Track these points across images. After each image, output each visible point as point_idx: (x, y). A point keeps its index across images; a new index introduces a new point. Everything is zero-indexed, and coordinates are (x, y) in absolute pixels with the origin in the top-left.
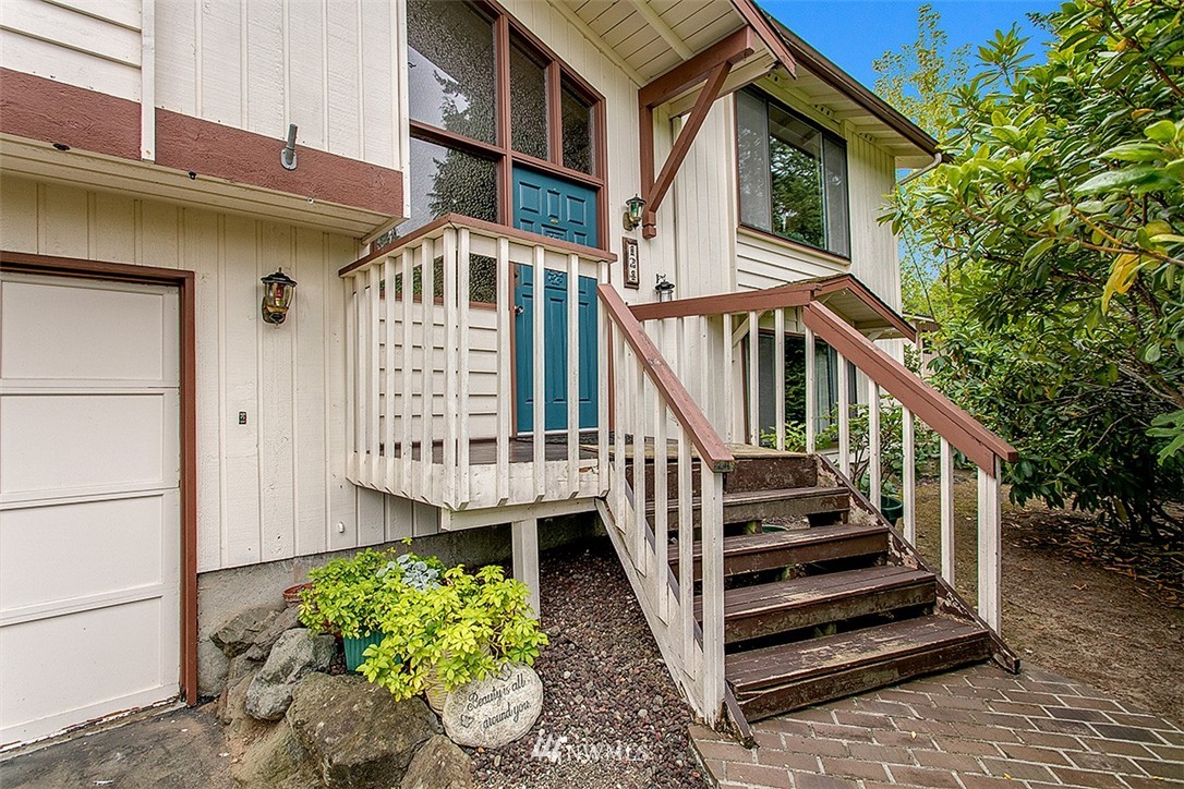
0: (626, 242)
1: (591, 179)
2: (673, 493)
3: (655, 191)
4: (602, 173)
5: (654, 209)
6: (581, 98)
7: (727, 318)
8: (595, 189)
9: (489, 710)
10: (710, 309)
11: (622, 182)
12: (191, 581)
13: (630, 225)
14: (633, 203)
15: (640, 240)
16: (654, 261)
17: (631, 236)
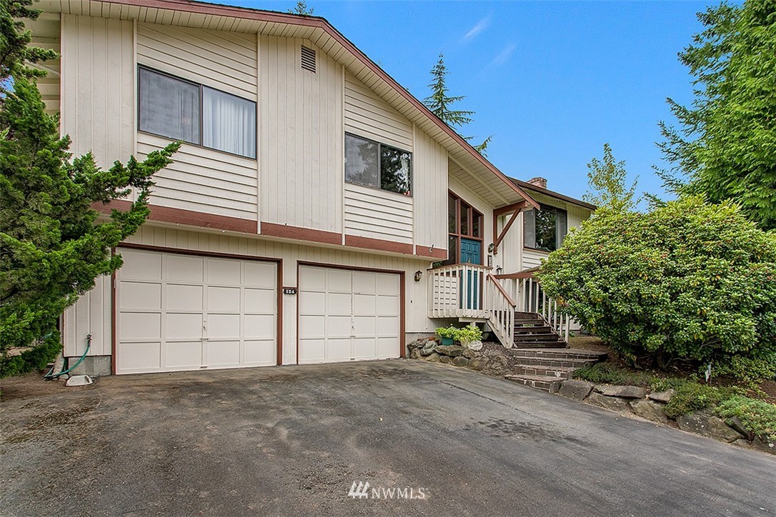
0: (489, 256)
1: (479, 238)
2: (505, 318)
3: (497, 241)
4: (482, 236)
5: (497, 246)
6: (477, 216)
7: (518, 280)
8: (480, 241)
9: (475, 345)
10: (513, 277)
11: (488, 240)
12: (403, 333)
13: (490, 251)
14: (491, 245)
15: (493, 256)
16: (496, 261)
17: (490, 254)
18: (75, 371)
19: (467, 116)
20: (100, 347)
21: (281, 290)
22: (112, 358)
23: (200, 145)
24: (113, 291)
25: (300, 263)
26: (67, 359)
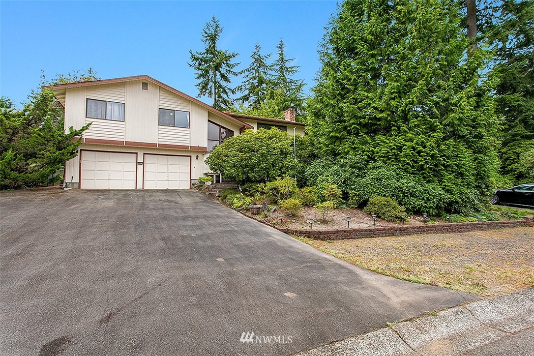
12: (191, 180)
18: (69, 187)
19: (296, 69)
20: (76, 180)
21: (138, 163)
22: (79, 183)
23: (106, 119)
24: (80, 164)
25: (144, 154)
26: (66, 183)
